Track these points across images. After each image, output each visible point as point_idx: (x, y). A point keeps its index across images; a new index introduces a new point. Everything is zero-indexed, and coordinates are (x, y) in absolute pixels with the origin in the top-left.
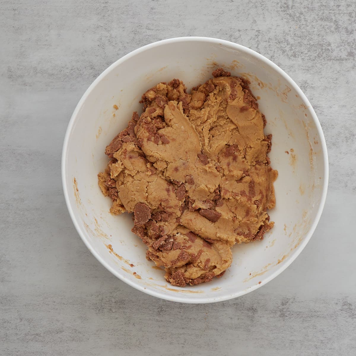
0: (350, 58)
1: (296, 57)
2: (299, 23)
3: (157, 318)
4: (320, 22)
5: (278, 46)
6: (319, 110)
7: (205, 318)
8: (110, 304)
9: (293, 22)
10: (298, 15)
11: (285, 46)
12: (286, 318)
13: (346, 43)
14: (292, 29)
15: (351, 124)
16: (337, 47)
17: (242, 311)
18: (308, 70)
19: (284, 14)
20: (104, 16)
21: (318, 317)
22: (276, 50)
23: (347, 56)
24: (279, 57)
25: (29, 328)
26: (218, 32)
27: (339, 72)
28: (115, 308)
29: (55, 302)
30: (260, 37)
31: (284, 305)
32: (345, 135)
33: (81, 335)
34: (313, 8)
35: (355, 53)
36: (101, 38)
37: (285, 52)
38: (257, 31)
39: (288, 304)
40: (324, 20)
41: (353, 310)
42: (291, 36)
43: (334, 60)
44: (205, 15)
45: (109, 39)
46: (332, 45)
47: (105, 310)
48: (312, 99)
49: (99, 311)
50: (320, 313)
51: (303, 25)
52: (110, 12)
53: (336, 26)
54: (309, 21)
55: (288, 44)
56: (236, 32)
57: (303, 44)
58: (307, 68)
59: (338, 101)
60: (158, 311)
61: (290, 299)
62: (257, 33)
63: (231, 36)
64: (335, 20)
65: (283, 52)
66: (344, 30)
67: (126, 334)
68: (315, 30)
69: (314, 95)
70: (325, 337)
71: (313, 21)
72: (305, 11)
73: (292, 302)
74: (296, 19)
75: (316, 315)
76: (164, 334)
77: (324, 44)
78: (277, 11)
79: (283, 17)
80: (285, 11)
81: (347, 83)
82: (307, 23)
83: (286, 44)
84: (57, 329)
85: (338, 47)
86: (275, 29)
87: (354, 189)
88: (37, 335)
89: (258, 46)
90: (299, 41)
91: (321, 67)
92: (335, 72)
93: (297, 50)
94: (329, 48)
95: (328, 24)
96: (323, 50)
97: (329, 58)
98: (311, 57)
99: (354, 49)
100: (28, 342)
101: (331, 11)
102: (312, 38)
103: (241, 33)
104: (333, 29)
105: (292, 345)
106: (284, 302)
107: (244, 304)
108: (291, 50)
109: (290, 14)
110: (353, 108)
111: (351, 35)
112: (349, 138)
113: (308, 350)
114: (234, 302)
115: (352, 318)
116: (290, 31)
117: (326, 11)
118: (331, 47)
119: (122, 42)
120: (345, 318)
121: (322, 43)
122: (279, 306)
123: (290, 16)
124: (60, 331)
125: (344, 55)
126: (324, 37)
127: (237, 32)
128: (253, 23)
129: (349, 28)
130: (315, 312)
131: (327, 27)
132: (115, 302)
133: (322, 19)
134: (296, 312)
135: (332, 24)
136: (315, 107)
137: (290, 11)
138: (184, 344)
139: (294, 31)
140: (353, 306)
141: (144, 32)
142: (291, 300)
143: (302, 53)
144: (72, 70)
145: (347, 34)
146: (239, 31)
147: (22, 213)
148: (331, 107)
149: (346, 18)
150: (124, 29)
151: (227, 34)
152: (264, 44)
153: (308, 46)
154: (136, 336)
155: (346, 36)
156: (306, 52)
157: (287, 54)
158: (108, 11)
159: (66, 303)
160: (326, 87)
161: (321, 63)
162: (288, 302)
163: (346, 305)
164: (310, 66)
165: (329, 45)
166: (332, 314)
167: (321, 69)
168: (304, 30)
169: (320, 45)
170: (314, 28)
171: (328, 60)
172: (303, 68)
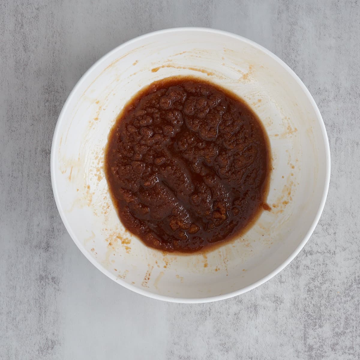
0: (307, 347)
1: (308, 292)
2: (343, 295)
3: (39, 149)
4: (344, 316)
5: (319, 273)
6: (254, 315)
7: (38, 198)
8: (53, 101)
9: (343, 289)
10: (351, 294)
11: (319, 280)
12: (39, 282)
13: (322, 344)
14: (336, 287)
15: (239, 348)
16: (318, 334)
17: (46, 237)
18: (294, 304)
19: (352, 280)
20: (350, 94)
21: (40, 314)
22: (315, 271)
23: (309, 345)
24: (308, 274)
25: (29, 17)
26: (333, 212)
27: (292, 336)
28: (50, 105)
29: (55, 43)
30: (329, 255)
31: (52, 280)
32: (228, 343)
33: (21, 71)
34: (358, 310)
35: (312, 352)
36: (328, 91)
37: (313, 280)
38: (335, 252)
39: (53, 284)
40: (346, 321)
41: (47, 351)
42: (329, 287)
43: (305, 331)
44: (351, 198)
45: (326, 100)
46: (320, 330)
47: (47, 95)
48: (264, 309)
49: (46, 89)
50: (44, 317)
51: (341, 299)
52: (354, 100)
53: (340, 333)
54: (345, 305)
55: (321, 283)
56: (333, 230)
57: (321, 300)
58: (296, 303)
59: (262, 335)
60: (46, 150)
61: (58, 286)
62: (332, 251)
63: (329, 225)
64: (345, 332)
65: (312, 278)
66: (335, 341)
67: (22, 117)
68: (336, 312)
69: (269, 310)
70: (19, 322)
71: (344, 309)
72: (355, 301)
73: (55, 288)
74: (347, 292)
75: (41, 313)
76: (22, 156)
77: (321, 321)
78: (355, 273)
79: (349, 279)
80: (355, 280)
81: (281, 345)
82: (343, 303)
83: (321, 281)
84: (28, 45)
85: (318, 336)
86: (336, 271)
87: (171, 352)
88: (22, 25)
89: (319, 253)
90: (324, 295)
91: (298, 317)
92: (292, 333)
93: (314, 293)
94: (317, 326)
95: (342, 325)
96: (314, 320)
97: (307, 327)
98: (308, 308)
99: (316, 352)
100: (15, 16)
101: (355, 328)
102: (327, 308)
103: (332, 235)
104: (337, 330)
105: (10, 288)
106: (55, 279)
107: (54, 238)
108: (315, 286)
109: (352, 286)
110: (255, 351)
111: (330, 349)
112: (225, 347)
113: (6, 304)
114: (55, 228)
115: (38, 350)
116: (335, 286)
117: (355, 323)
118: (318, 328)
119: (323, 112)
120: (38, 343)
121: (323, 319)
122: (51, 275)
123: (351, 286)
124: (25, 48)
125: (310, 341)
126: (328, 321)
127: (333, 232)
128: (343, 247)
129: (338, 347)
130: (45, 311)
131: (339, 324)
132: (55, 106)
133: (347, 318)
134: (44, 292)
135: (342, 329)
136: (256, 312)
137: (355, 286)
138: (12, 177)
139: (334, 290)
140: (51, 351)
141: (333, 135)
142: (56, 287)
143: (312, 298)
144: (295, 61)
145: (331, 344)
146: (335, 233)
147: (147, 10)
148: (256, 328)
149: (348, 344)
150: (337, 114)
151: (331, 220)
152: (321, 259)
153: (319, 305)
154: (20, 127)
155: (330, 343)
156: (313, 302)
157: (310, 283)
158: (355, 98)
159: (54, 55)
160: (276, 323)
161: (301, 318)
162: (55, 283)
163: (52, 343)
164: (298, 306)
165: (320, 326)
166: (42, 329)
167: (295, 318)
168: (335, 300)
169: (320, 317)
170: (338, 311)
171: (305, 325)
172: (296, 299)
